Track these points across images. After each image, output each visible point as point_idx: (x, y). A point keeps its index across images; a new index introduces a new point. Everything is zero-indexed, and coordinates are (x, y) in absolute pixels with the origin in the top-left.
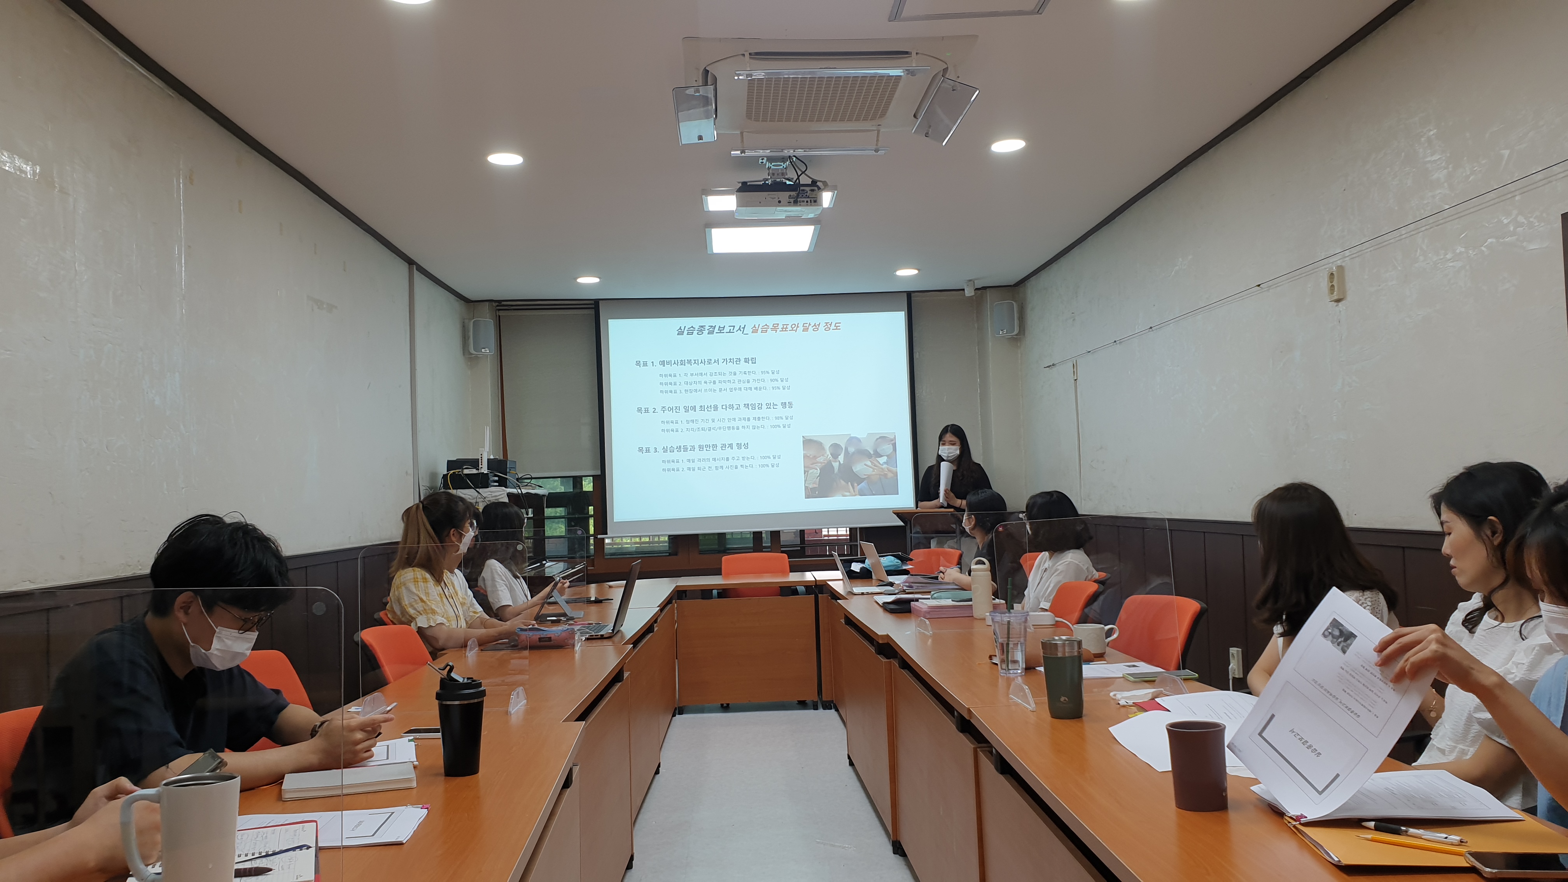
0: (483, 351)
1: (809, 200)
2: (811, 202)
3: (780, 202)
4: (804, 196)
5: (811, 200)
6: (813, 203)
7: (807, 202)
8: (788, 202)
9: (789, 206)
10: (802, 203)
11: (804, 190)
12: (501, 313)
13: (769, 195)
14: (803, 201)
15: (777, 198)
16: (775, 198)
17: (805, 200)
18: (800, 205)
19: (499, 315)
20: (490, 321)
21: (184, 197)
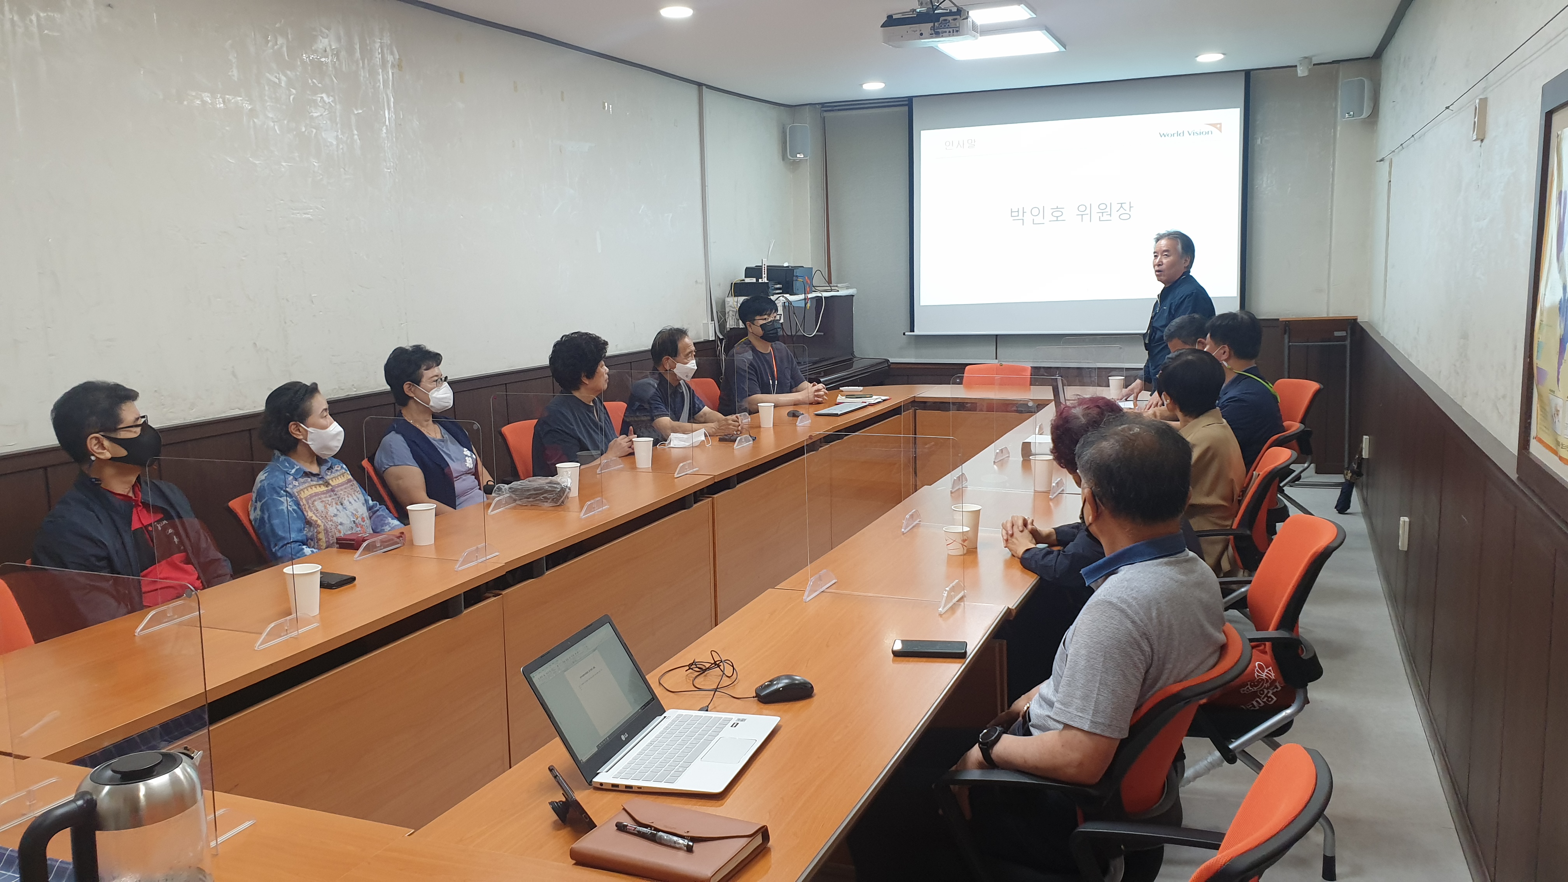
0: (798, 156)
1: (951, 30)
2: (953, 32)
3: (921, 34)
4: (947, 26)
5: (953, 30)
6: (955, 33)
7: (950, 32)
8: (931, 34)
9: (932, 38)
10: (944, 34)
11: (946, 20)
12: (825, 114)
13: (910, 28)
14: (946, 32)
15: (918, 31)
16: (917, 31)
17: (947, 30)
18: (942, 36)
19: (824, 117)
20: (807, 127)
21: (393, 84)
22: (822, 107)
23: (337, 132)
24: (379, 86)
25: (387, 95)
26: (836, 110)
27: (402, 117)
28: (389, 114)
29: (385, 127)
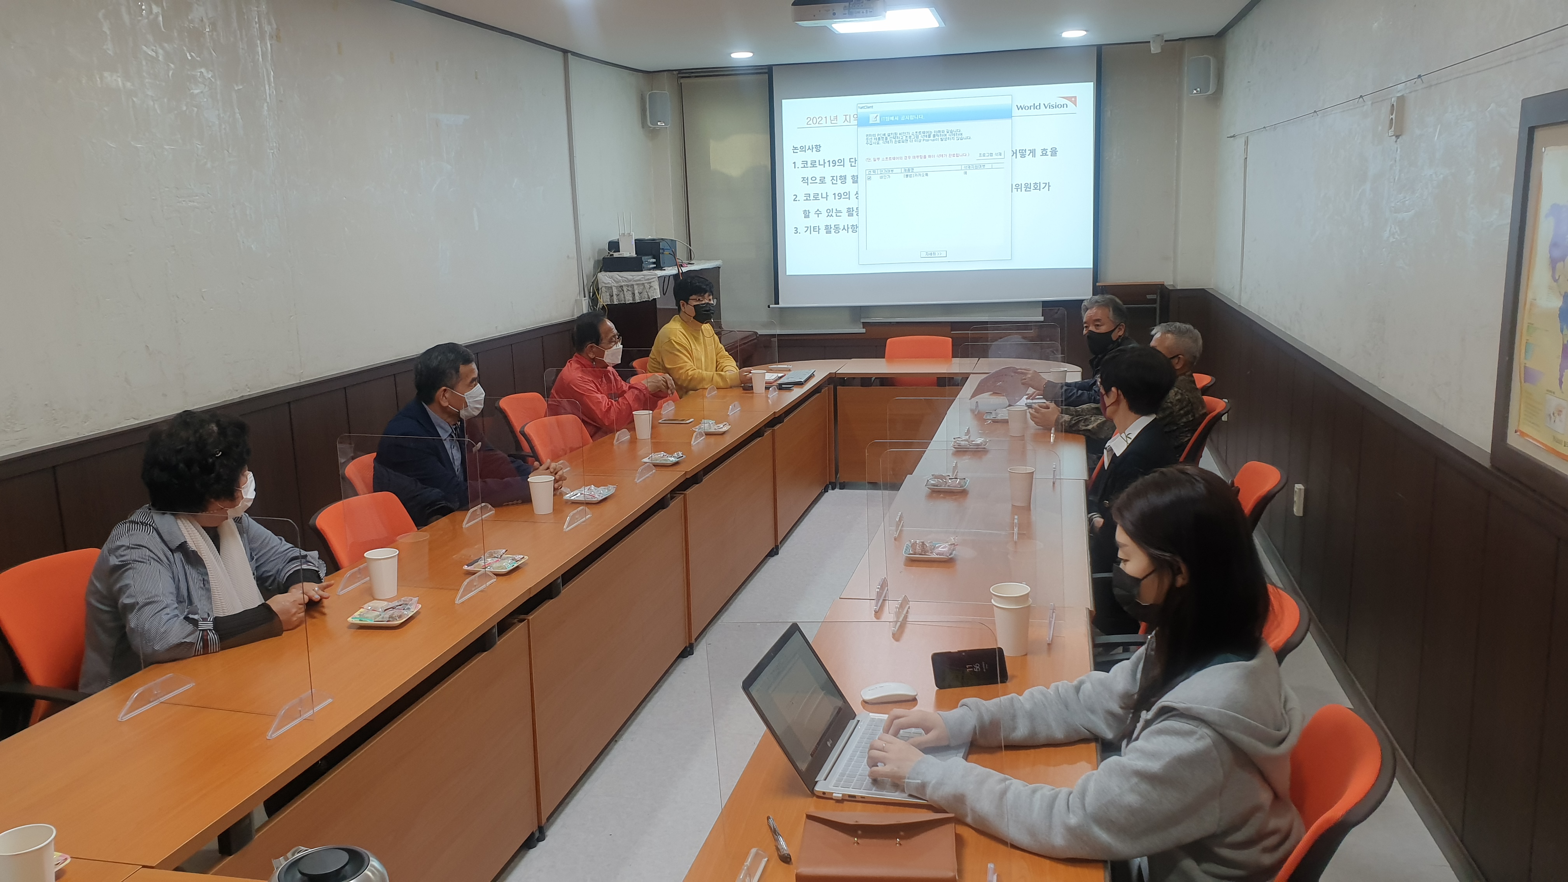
0: (659, 124)
1: (865, 11)
2: (867, 13)
3: (834, 14)
4: (860, 6)
5: (867, 11)
8: (844, 14)
9: (844, 18)
10: (857, 15)
12: (682, 81)
13: (823, 7)
14: (859, 12)
15: (831, 11)
16: (829, 10)
17: (861, 10)
19: (681, 83)
20: (666, 93)
21: (272, 56)
22: (679, 74)
23: (218, 110)
24: (258, 59)
25: (267, 70)
26: (693, 76)
27: (282, 92)
28: (270, 89)
29: (266, 104)
